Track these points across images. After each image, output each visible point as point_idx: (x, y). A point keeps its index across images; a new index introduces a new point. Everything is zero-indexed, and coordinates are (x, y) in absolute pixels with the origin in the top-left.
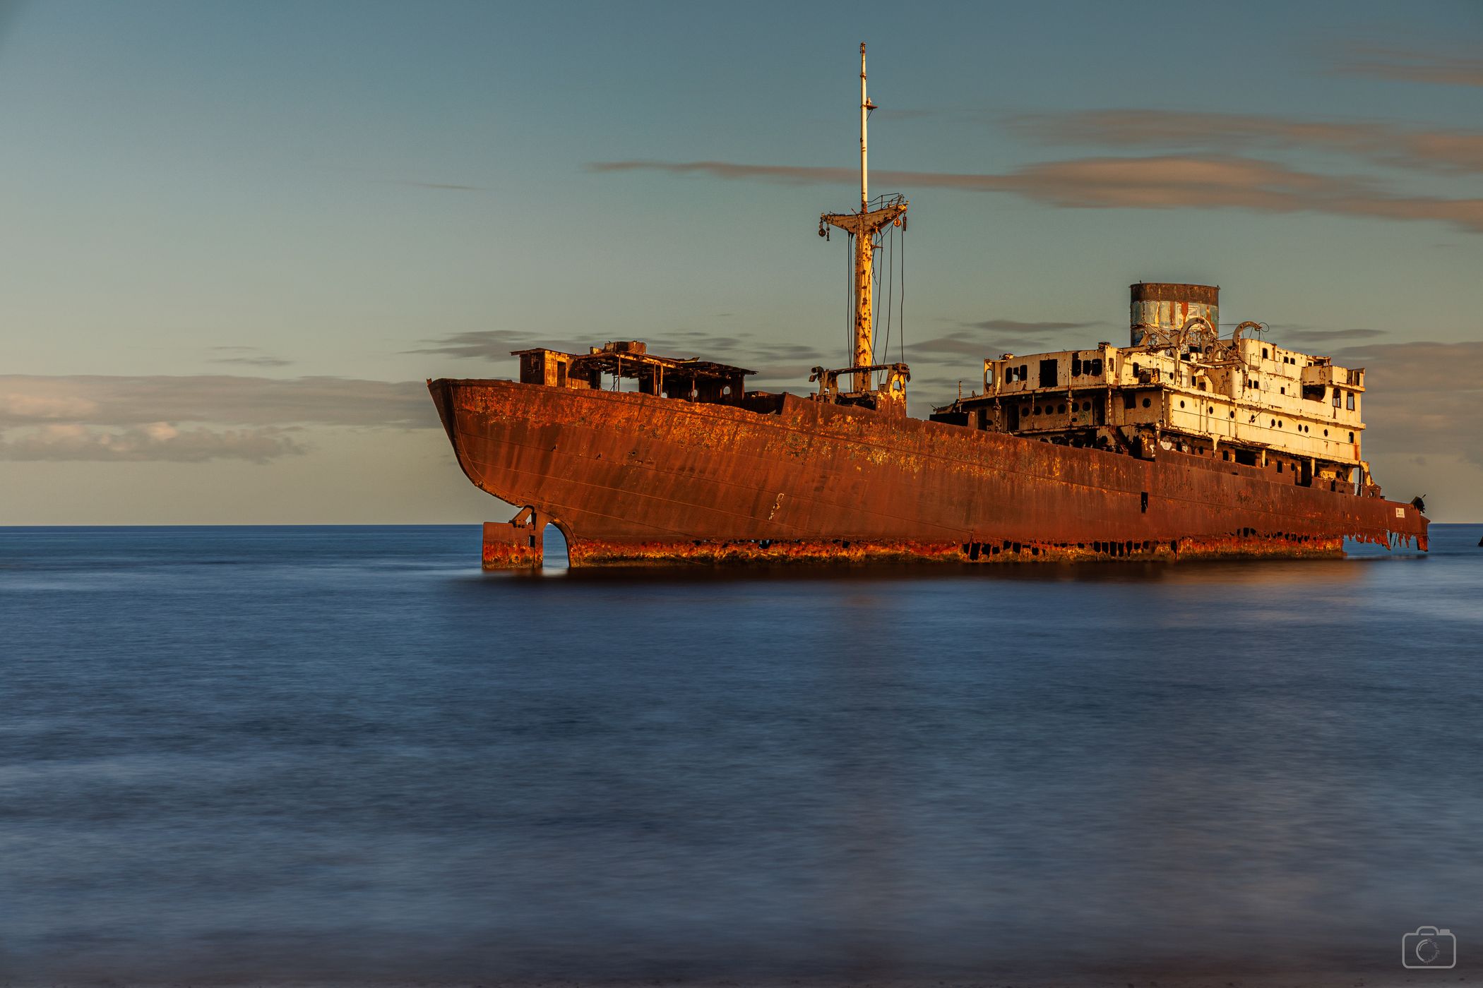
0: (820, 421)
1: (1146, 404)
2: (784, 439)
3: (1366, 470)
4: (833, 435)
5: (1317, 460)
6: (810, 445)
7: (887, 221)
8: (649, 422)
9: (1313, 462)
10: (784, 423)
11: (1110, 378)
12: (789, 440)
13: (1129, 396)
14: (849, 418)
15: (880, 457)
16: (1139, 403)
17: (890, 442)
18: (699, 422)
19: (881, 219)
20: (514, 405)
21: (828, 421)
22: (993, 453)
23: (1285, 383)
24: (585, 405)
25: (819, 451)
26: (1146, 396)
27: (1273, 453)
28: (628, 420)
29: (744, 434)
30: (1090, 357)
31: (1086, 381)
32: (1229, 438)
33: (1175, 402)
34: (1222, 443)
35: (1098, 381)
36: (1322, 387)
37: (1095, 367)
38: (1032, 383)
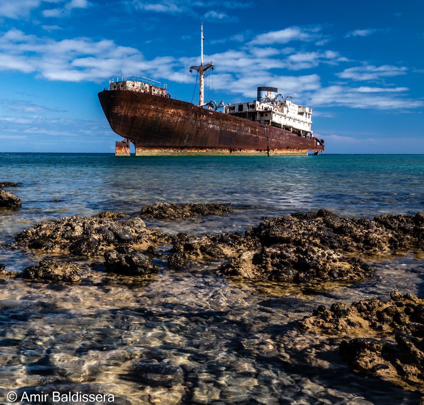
0: (198, 117)
1: (266, 115)
2: (189, 121)
3: (312, 133)
4: (201, 120)
5: (302, 130)
6: (195, 123)
7: (208, 68)
8: (158, 116)
9: (301, 131)
10: (190, 117)
11: (257, 109)
12: (190, 122)
13: (262, 113)
14: (205, 116)
15: (211, 126)
16: (264, 115)
17: (214, 123)
18: (170, 116)
19: (207, 67)
20: (125, 110)
21: (200, 117)
22: (236, 126)
23: (294, 111)
24: (143, 111)
25: (197, 124)
26: (266, 113)
27: (293, 128)
28: (153, 115)
29: (180, 120)
30: (252, 104)
31: (251, 110)
32: (285, 124)
33: (274, 115)
34: (283, 125)
35: (254, 109)
36: (303, 113)
37: (253, 106)
38: (236, 110)
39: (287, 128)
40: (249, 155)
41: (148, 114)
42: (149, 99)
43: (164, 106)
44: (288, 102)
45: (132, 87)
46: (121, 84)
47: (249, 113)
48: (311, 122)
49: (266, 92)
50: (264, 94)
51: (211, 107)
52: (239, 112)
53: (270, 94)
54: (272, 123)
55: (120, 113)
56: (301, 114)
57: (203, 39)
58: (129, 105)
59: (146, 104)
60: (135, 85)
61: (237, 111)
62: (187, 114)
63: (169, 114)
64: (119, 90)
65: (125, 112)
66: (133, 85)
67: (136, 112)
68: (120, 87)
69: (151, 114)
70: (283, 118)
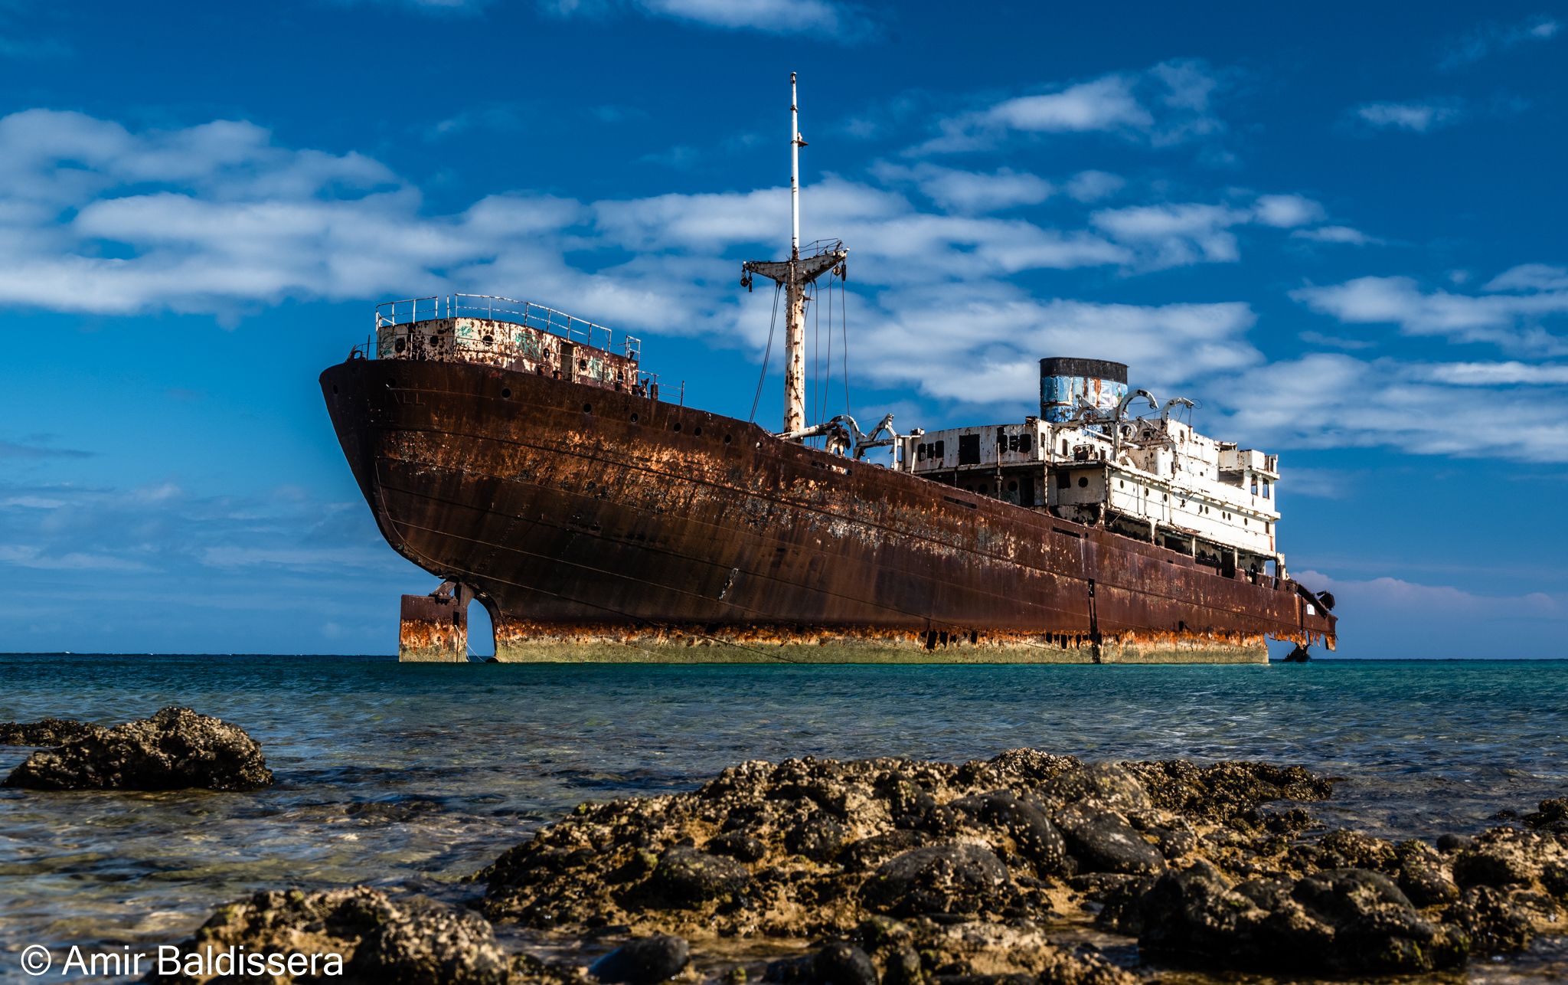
0: (782, 485)
1: (1083, 483)
2: (743, 505)
3: (1282, 562)
4: (794, 502)
5: (1240, 551)
6: (770, 512)
7: (823, 269)
8: (600, 479)
9: (1236, 555)
10: (744, 486)
11: (1042, 455)
12: (749, 506)
13: (1062, 474)
14: (812, 483)
15: (841, 529)
16: (1075, 480)
17: (853, 512)
18: (654, 481)
19: (817, 266)
20: (448, 453)
21: (790, 485)
22: (953, 529)
23: (1203, 467)
24: (530, 456)
25: (778, 519)
26: (1084, 474)
27: (1202, 541)
28: (576, 475)
29: (701, 497)
30: (1017, 432)
31: (1015, 458)
32: (1164, 523)
33: (1115, 482)
34: (1158, 528)
35: (1028, 457)
36: (1241, 472)
37: (1026, 443)
38: (951, 460)
39: (1175, 540)
40: (1013, 660)
41: (553, 468)
42: (560, 404)
43: (628, 437)
44: (1174, 428)
45: (481, 347)
46: (428, 332)
47: (1008, 471)
48: (1278, 515)
49: (1080, 380)
50: (1069, 389)
51: (839, 442)
52: (963, 468)
53: (1097, 389)
54: (1111, 515)
55: (425, 464)
56: (1232, 477)
57: (801, 144)
58: (466, 429)
59: (546, 424)
60: (498, 337)
61: (954, 463)
62: (734, 474)
63: (649, 470)
64: (422, 358)
65: (446, 462)
66: (488, 340)
67: (499, 459)
68: (427, 347)
69: (568, 470)
70: (1156, 495)
